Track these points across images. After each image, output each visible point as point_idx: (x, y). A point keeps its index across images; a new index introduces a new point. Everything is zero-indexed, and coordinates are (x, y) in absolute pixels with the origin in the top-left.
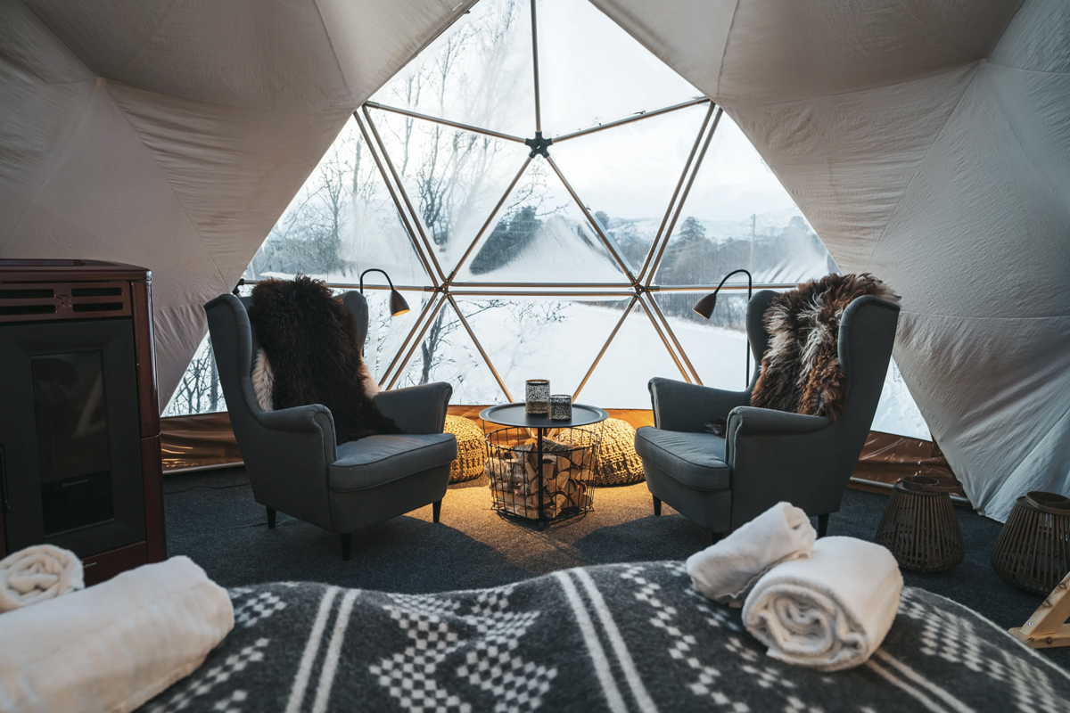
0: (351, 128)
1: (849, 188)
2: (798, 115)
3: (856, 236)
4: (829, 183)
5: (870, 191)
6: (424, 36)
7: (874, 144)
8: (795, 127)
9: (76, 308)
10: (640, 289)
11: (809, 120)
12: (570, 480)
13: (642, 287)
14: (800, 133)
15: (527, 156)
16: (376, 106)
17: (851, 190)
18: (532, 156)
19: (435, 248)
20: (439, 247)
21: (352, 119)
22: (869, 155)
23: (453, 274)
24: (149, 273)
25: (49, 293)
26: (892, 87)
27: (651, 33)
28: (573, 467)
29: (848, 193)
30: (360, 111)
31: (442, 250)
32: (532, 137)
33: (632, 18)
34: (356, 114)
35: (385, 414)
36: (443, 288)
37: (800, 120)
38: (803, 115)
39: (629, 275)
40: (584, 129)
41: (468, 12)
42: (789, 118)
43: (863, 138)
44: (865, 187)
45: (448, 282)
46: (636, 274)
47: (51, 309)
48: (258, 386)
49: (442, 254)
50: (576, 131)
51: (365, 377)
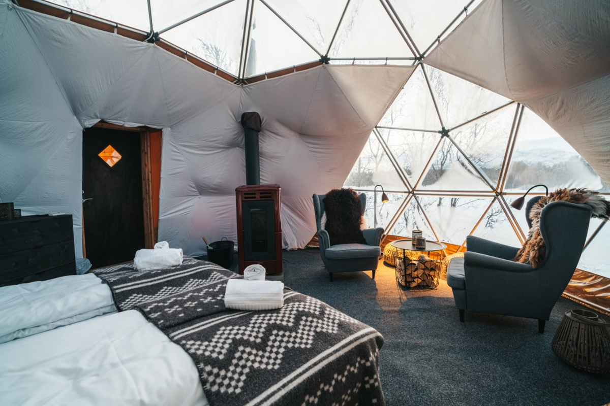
0: (372, 136)
1: (595, 137)
2: (556, 102)
3: (606, 165)
4: (583, 136)
5: (606, 138)
6: (389, 101)
7: (602, 111)
8: (557, 108)
9: (261, 197)
10: (498, 194)
11: (563, 103)
12: (424, 273)
13: (499, 193)
14: (561, 110)
15: (440, 138)
16: (380, 127)
17: (596, 139)
18: (442, 137)
19: (407, 177)
20: (409, 176)
21: (372, 132)
22: (602, 118)
23: (415, 187)
24: (280, 189)
25: (255, 194)
26: (606, 77)
27: (476, 78)
28: (426, 268)
29: (594, 140)
30: (375, 129)
31: (410, 177)
32: (441, 130)
33: (466, 74)
34: (373, 131)
35: (364, 237)
36: (412, 192)
37: (558, 104)
38: (559, 101)
39: (492, 187)
40: (461, 123)
41: (403, 88)
42: (553, 104)
43: (595, 108)
44: (603, 136)
45: (414, 190)
46: (495, 186)
47: (255, 198)
48: (322, 222)
49: (411, 179)
50: (458, 125)
51: (362, 223)
